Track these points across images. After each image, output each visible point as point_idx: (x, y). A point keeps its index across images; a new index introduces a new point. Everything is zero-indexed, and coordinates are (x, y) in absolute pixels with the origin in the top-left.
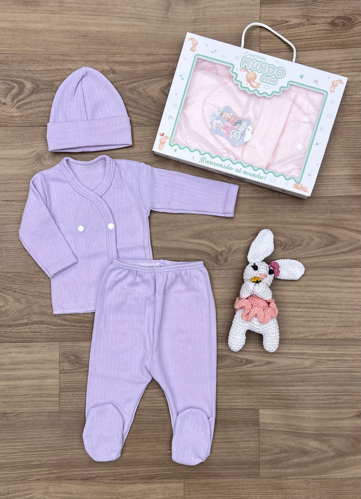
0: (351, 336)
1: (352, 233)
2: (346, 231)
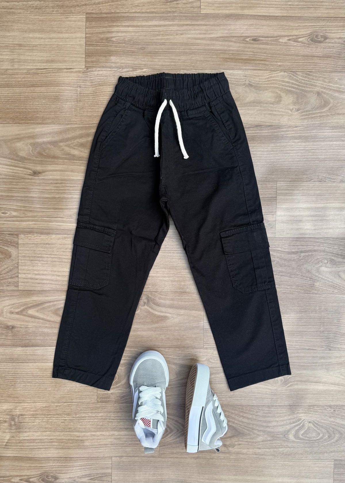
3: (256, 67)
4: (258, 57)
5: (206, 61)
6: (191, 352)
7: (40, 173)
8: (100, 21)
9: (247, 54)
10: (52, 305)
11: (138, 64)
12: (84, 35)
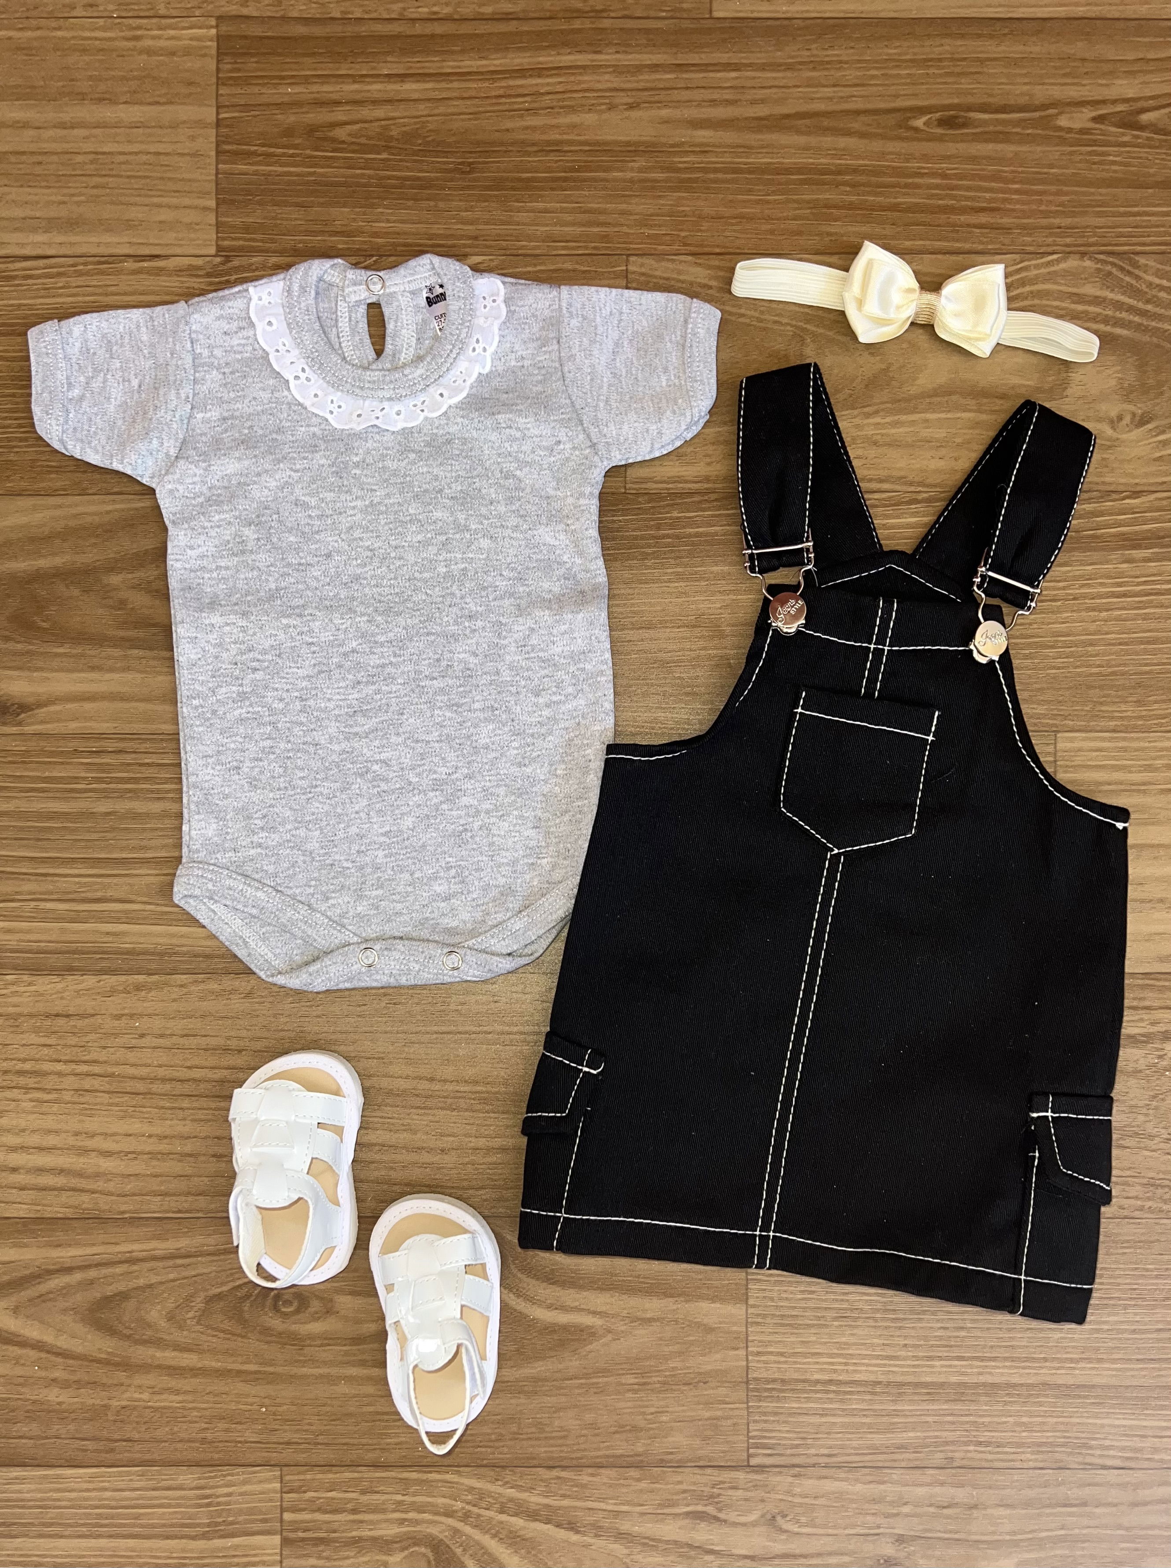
0: (45, 984)
1: (38, 1338)
2: (59, 1344)
3: (957, 241)
4: (967, 198)
5: (741, 217)
6: (694, 1484)
7: (24, 708)
8: (280, 55)
9: (918, 186)
10: (80, 1283)
11: (447, 237)
12: (209, 114)
